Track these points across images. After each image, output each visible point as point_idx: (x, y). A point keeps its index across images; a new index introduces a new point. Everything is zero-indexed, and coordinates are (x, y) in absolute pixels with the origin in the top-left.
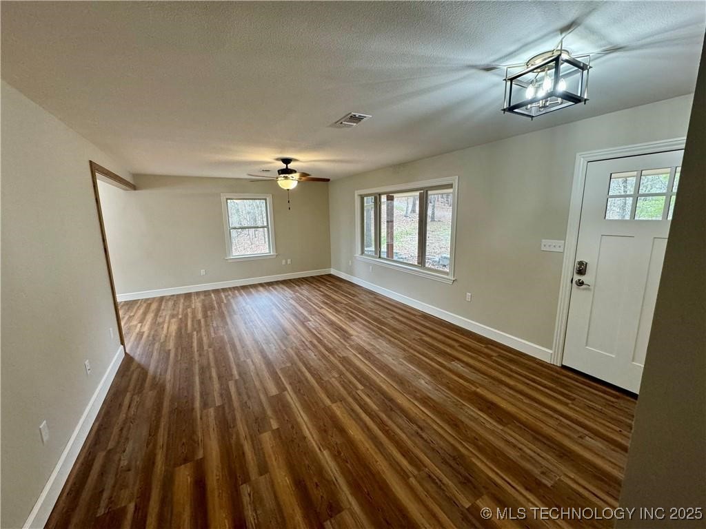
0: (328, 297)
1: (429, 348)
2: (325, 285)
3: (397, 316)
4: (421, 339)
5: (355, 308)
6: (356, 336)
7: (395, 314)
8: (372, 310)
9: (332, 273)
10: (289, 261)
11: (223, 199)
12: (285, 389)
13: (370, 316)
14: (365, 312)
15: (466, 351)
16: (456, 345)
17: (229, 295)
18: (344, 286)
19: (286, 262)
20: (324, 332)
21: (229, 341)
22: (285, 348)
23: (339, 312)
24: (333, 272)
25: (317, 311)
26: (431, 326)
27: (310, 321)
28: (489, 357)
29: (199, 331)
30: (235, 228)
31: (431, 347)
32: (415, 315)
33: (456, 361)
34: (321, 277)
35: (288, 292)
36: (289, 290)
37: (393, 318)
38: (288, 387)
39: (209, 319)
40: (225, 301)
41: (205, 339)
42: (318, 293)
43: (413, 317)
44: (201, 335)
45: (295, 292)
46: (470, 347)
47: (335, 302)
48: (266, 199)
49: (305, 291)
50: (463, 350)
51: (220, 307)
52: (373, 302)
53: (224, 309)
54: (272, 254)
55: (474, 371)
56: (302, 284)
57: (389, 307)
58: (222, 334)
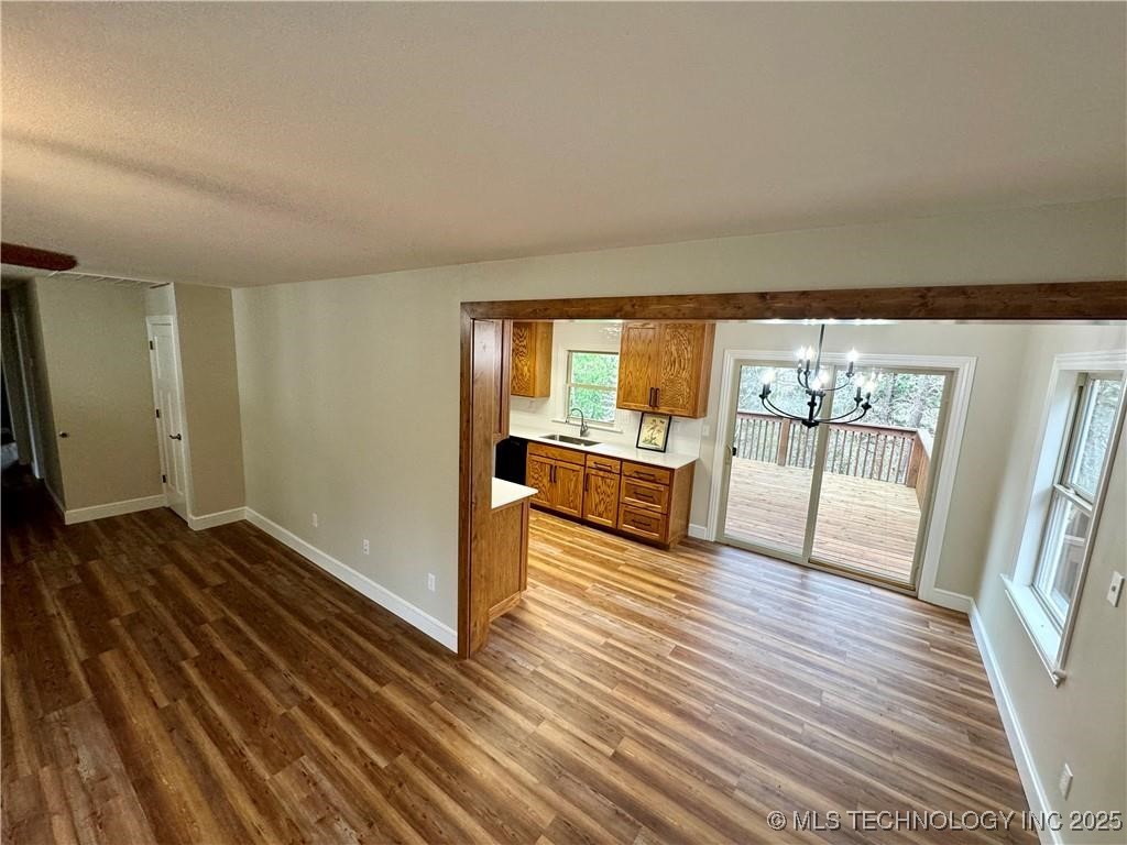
12: (83, 665)
21: (242, 752)
38: (75, 668)
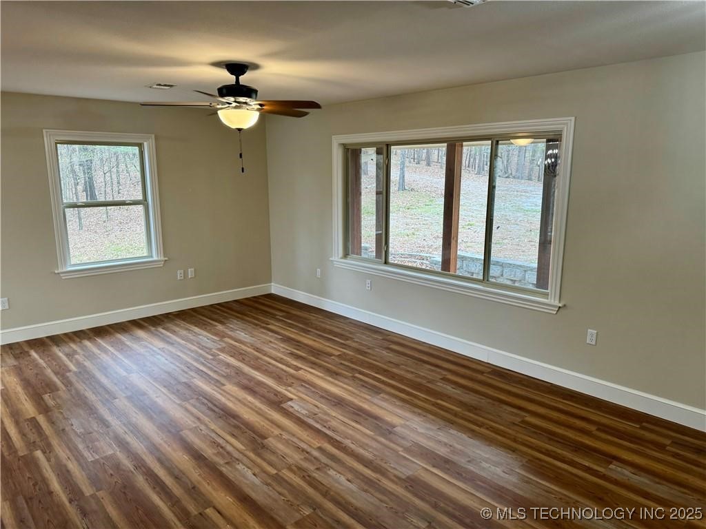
0: (298, 344)
1: (550, 439)
2: (273, 317)
3: (450, 377)
4: (523, 422)
5: (362, 364)
6: (402, 426)
7: (444, 373)
8: (397, 365)
9: (273, 292)
10: (191, 272)
11: (47, 142)
13: (401, 379)
14: (386, 371)
15: (616, 440)
16: (593, 428)
17: (75, 352)
18: (313, 317)
19: (185, 274)
20: (334, 423)
21: (136, 467)
22: (275, 472)
23: (337, 374)
24: (276, 289)
25: (293, 376)
26: (523, 393)
27: (291, 399)
28: (661, 447)
29: (48, 449)
30: (74, 206)
31: (552, 436)
32: (482, 373)
33: (615, 462)
34: (255, 299)
35: (205, 337)
36: (205, 333)
37: (444, 379)
39: (56, 414)
40: (72, 367)
41: (72, 466)
42: (269, 337)
43: (480, 377)
44: (57, 457)
45: (222, 336)
46: (617, 430)
47: (316, 353)
48: (140, 146)
49: (241, 334)
50: (610, 438)
51: (68, 383)
52: (388, 348)
53: (81, 386)
54: (155, 258)
55: (657, 480)
56: (226, 318)
57: (425, 358)
58: (110, 452)
